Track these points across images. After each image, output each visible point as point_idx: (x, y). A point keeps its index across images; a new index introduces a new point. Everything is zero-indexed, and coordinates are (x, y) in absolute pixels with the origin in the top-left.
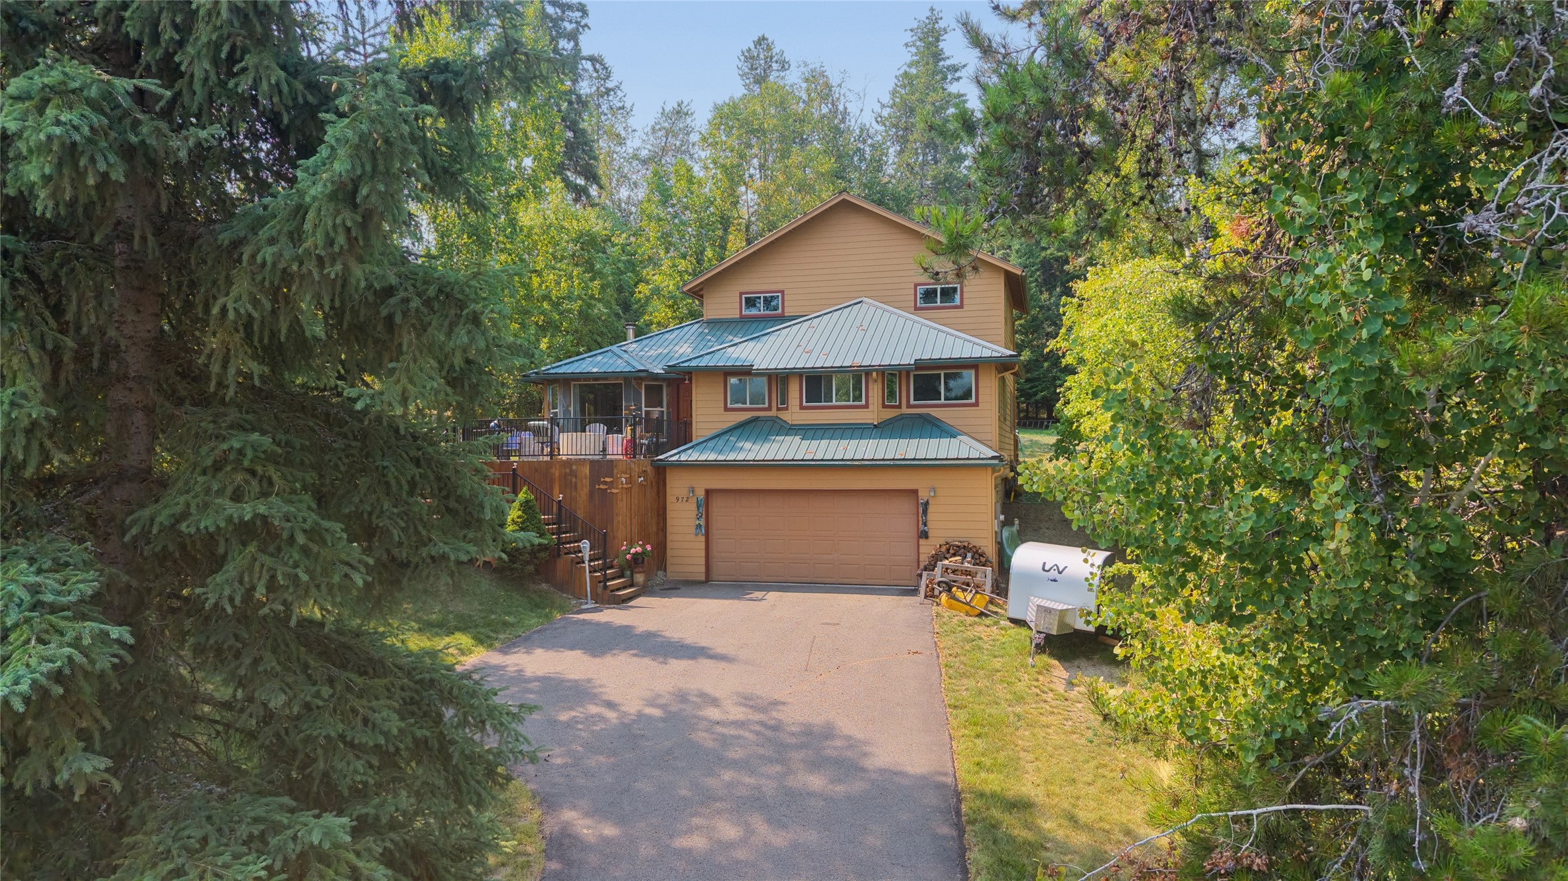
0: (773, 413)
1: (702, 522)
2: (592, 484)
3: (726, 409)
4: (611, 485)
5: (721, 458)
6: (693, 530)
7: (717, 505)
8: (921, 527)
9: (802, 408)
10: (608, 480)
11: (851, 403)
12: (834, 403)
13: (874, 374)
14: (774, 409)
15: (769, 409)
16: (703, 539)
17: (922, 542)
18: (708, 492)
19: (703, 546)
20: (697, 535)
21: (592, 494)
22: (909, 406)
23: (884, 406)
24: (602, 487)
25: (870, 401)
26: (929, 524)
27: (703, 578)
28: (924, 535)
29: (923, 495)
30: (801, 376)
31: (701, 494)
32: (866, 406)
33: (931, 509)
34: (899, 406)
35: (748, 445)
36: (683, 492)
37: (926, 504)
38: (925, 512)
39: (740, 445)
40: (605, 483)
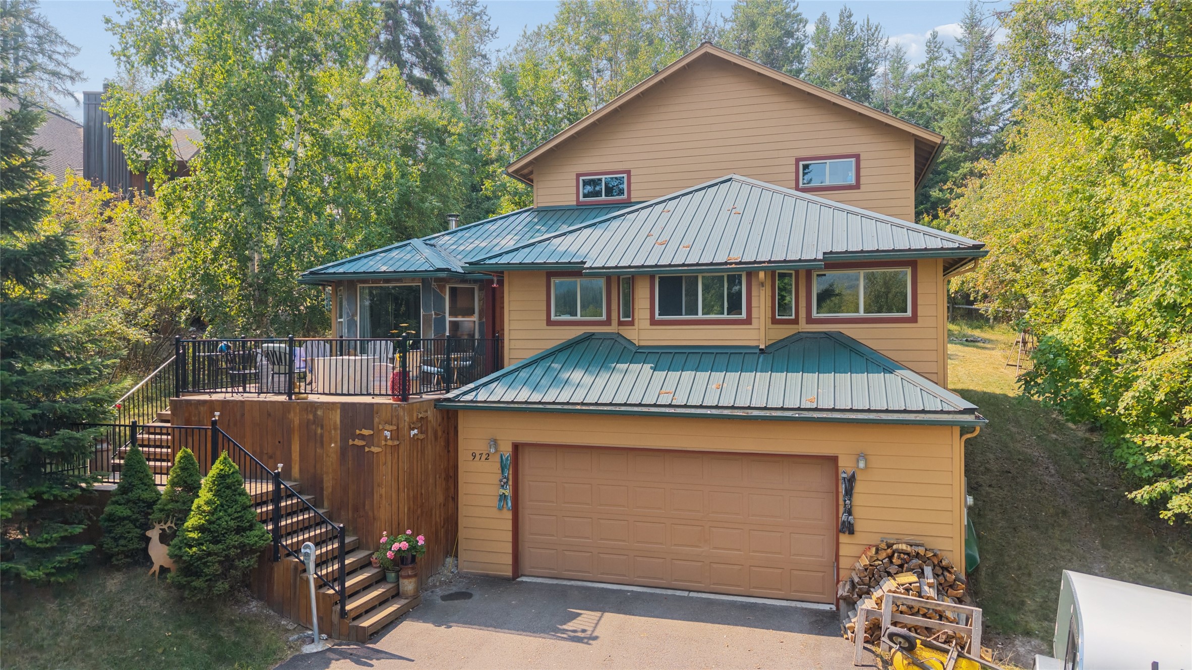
0: (613, 328)
1: (508, 492)
2: (344, 440)
3: (549, 322)
4: (370, 440)
5: (536, 397)
6: (495, 502)
7: (529, 465)
8: (844, 517)
9: (653, 322)
10: (366, 432)
11: (725, 316)
12: (700, 316)
13: (762, 275)
14: (615, 322)
15: (608, 322)
16: (509, 515)
17: (844, 538)
18: (517, 447)
19: (509, 525)
20: (500, 509)
21: (344, 451)
22: (810, 320)
23: (774, 321)
24: (358, 442)
25: (755, 314)
26: (857, 512)
27: (509, 573)
28: (849, 529)
29: (846, 465)
30: (652, 277)
31: (506, 450)
32: (748, 321)
33: (859, 487)
34: (796, 322)
35: (577, 375)
36: (480, 446)
37: (851, 481)
38: (849, 492)
39: (565, 375)
40: (362, 437)
